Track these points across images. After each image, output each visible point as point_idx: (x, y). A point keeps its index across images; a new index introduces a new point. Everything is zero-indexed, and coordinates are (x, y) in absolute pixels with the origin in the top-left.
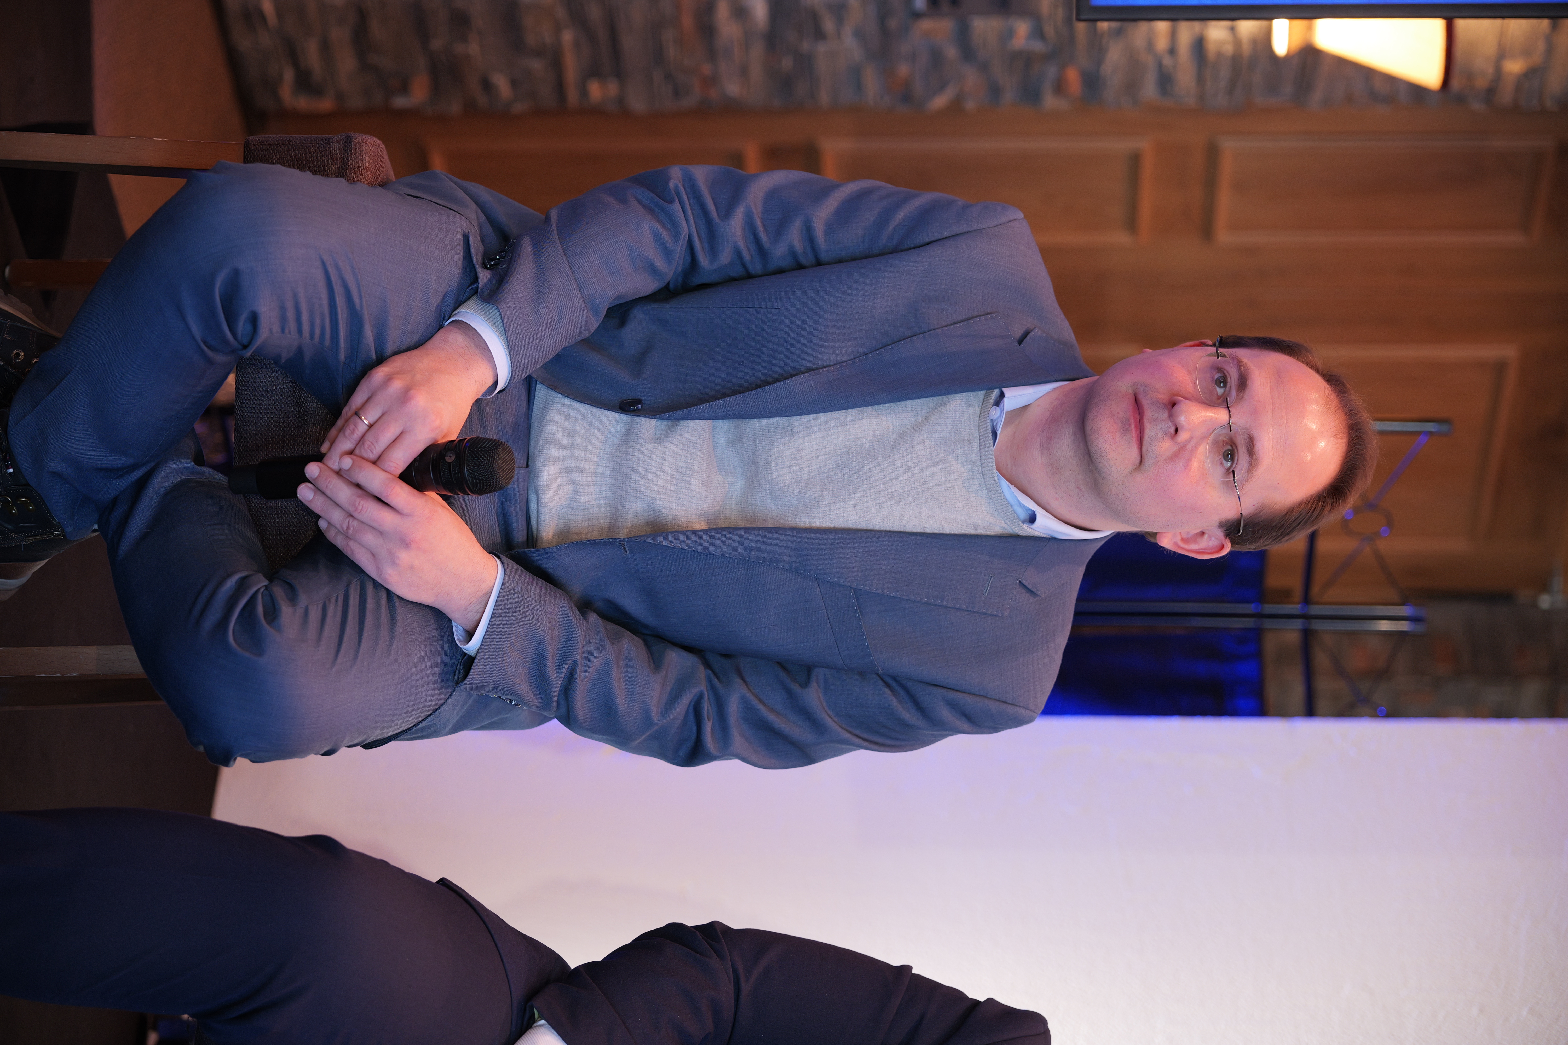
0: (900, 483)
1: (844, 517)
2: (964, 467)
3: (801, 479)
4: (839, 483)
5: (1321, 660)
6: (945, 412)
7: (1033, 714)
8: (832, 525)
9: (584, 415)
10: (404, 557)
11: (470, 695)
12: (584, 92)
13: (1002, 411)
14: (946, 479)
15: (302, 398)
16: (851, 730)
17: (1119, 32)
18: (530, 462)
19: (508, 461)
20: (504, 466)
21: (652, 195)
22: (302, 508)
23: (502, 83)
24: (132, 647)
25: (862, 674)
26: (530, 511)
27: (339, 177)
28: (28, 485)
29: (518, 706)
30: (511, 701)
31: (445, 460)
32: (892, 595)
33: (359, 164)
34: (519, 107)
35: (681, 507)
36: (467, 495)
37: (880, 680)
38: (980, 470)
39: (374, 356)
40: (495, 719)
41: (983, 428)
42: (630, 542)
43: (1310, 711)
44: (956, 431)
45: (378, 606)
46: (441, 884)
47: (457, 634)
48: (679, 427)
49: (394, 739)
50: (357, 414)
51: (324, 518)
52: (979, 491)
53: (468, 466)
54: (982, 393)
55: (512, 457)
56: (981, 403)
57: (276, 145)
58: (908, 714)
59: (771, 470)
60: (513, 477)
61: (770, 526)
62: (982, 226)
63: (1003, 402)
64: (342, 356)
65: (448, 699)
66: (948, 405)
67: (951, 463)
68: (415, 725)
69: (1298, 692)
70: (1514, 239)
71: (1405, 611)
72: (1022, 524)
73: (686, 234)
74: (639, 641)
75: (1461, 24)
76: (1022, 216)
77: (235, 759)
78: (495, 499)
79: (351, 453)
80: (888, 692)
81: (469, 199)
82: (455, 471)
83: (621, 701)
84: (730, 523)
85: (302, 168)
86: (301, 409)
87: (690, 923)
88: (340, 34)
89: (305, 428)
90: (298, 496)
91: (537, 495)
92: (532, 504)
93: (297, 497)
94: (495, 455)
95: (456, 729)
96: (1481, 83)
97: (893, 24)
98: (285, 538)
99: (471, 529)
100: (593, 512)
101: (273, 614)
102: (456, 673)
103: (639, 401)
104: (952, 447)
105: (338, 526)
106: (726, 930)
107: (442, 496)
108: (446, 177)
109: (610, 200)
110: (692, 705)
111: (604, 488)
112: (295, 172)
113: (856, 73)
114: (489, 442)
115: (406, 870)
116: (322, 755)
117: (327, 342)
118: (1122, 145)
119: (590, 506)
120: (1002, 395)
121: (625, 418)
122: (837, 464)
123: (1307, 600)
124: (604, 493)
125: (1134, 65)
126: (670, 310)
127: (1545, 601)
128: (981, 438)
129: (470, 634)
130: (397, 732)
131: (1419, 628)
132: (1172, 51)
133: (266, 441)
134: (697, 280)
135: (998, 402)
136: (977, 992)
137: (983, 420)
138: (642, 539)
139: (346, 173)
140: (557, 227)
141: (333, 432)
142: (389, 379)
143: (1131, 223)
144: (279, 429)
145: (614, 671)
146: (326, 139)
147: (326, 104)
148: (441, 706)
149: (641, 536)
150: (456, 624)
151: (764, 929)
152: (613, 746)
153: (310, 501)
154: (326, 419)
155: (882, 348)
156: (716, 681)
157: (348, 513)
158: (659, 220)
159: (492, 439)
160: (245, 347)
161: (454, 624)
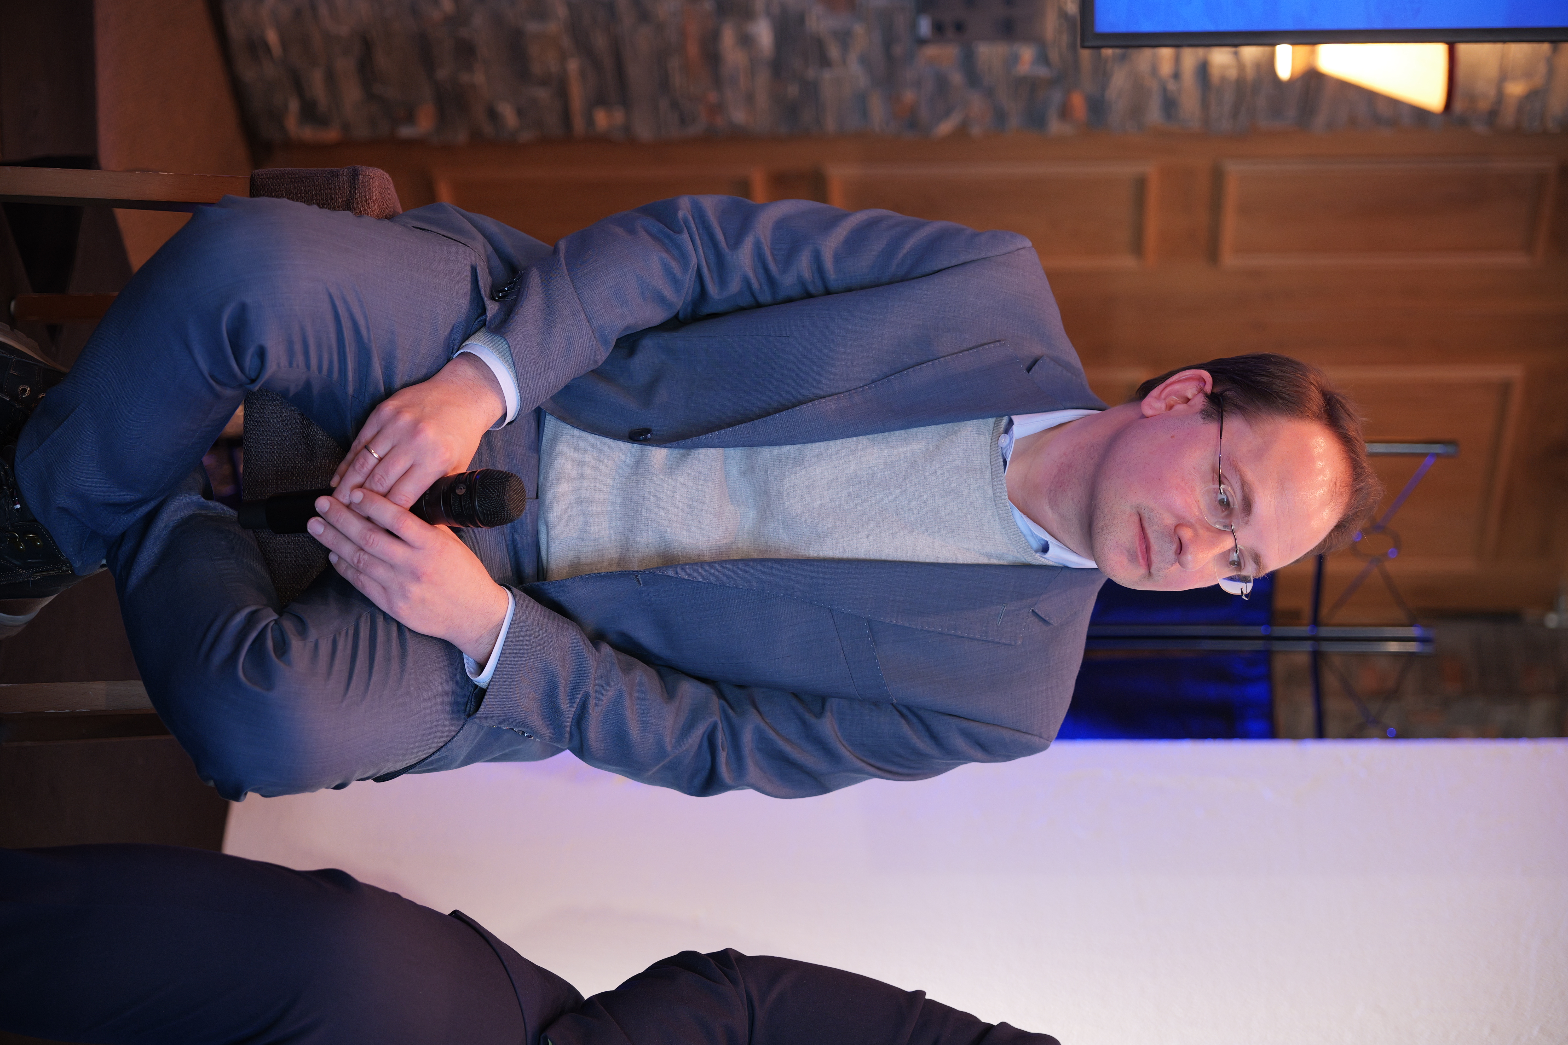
0: (913, 513)
1: (857, 547)
2: (976, 497)
3: (814, 509)
4: (852, 514)
5: (1331, 681)
6: (956, 441)
7: (1047, 742)
8: (845, 556)
9: (593, 446)
10: (416, 590)
11: (481, 727)
12: (590, 121)
13: (1011, 439)
14: (959, 508)
15: (311, 431)
16: (865, 759)
17: (1123, 58)
18: (539, 494)
19: (519, 493)
20: (514, 498)
21: (661, 225)
22: (311, 542)
23: (508, 112)
24: (141, 683)
25: (876, 704)
26: (540, 542)
27: (345, 210)
28: (35, 520)
29: (531, 738)
30: (523, 733)
31: (455, 492)
32: (906, 625)
33: (366, 197)
34: (526, 136)
35: (692, 537)
36: (478, 527)
37: (894, 710)
38: (993, 499)
39: (382, 389)
40: (507, 751)
41: (994, 457)
42: (644, 574)
43: (1320, 733)
44: (968, 460)
45: (388, 640)
46: (454, 917)
47: (468, 666)
48: (690, 457)
49: (406, 772)
50: (366, 447)
51: (334, 552)
52: (992, 521)
53: (479, 498)
54: (991, 421)
55: (522, 489)
56: (991, 432)
57: (282, 178)
58: (922, 743)
59: (783, 499)
60: (524, 508)
61: (783, 557)
62: (990, 254)
63: (1012, 430)
64: (350, 389)
65: (459, 731)
66: (959, 434)
67: (963, 493)
68: (426, 758)
69: (1308, 713)
70: (1518, 260)
71: (1413, 632)
72: (1034, 554)
73: (695, 265)
74: (652, 672)
75: (1464, 49)
76: (1030, 244)
77: (246, 794)
78: (505, 531)
79: (361, 486)
80: (903, 722)
81: (477, 231)
82: (466, 503)
83: (634, 731)
84: (743, 553)
85: (309, 202)
86: (310, 442)
87: (703, 951)
88: (346, 65)
89: (313, 462)
90: (309, 530)
91: (547, 526)
92: (541, 535)
93: (307, 531)
94: (505, 487)
95: (468, 760)
96: (1484, 105)
97: (898, 50)
98: (294, 572)
99: (481, 561)
100: (603, 542)
101: (282, 648)
102: (468, 706)
103: (649, 431)
104: (965, 477)
105: (349, 560)
106: (740, 957)
107: (453, 529)
108: (454, 209)
109: (619, 230)
110: (706, 736)
111: (614, 519)
112: (302, 205)
113: (862, 100)
114: (499, 474)
115: (419, 903)
116: (334, 788)
117: (336, 375)
118: (1128, 170)
119: (600, 537)
120: (1011, 423)
121: (635, 447)
122: (849, 494)
123: (1316, 622)
124: (614, 524)
125: (1139, 91)
126: (680, 340)
127: (1552, 620)
128: (993, 467)
129: (481, 667)
130: (408, 765)
131: (1427, 649)
132: (1177, 75)
133: (275, 474)
134: (706, 310)
135: (1007, 430)
136: (989, 1016)
137: (994, 449)
138: (656, 572)
139: (353, 206)
140: (566, 258)
141: (343, 466)
142: (398, 412)
143: (1137, 247)
144: (288, 462)
145: (627, 701)
146: (332, 172)
147: (331, 135)
148: (453, 738)
149: (655, 568)
150: (467, 657)
151: (777, 956)
152: (627, 777)
153: (321, 535)
154: (335, 452)
155: (891, 375)
156: (730, 712)
157: (359, 546)
158: (667, 251)
159: (502, 471)
160: (253, 381)
161: (465, 656)
